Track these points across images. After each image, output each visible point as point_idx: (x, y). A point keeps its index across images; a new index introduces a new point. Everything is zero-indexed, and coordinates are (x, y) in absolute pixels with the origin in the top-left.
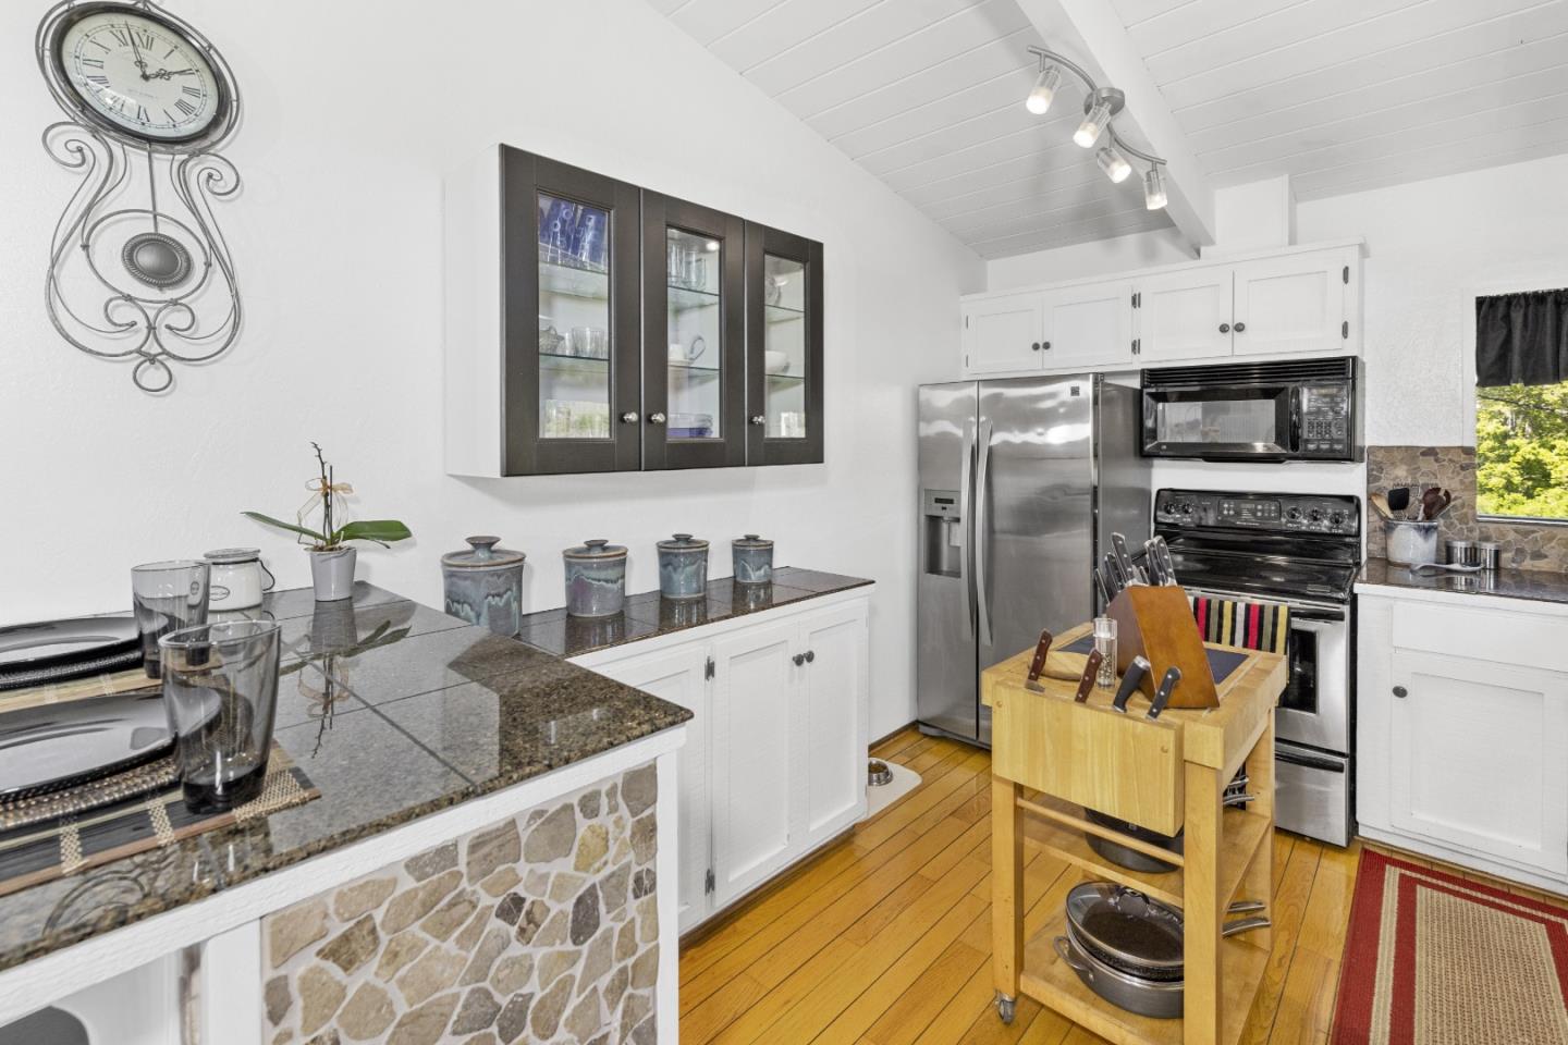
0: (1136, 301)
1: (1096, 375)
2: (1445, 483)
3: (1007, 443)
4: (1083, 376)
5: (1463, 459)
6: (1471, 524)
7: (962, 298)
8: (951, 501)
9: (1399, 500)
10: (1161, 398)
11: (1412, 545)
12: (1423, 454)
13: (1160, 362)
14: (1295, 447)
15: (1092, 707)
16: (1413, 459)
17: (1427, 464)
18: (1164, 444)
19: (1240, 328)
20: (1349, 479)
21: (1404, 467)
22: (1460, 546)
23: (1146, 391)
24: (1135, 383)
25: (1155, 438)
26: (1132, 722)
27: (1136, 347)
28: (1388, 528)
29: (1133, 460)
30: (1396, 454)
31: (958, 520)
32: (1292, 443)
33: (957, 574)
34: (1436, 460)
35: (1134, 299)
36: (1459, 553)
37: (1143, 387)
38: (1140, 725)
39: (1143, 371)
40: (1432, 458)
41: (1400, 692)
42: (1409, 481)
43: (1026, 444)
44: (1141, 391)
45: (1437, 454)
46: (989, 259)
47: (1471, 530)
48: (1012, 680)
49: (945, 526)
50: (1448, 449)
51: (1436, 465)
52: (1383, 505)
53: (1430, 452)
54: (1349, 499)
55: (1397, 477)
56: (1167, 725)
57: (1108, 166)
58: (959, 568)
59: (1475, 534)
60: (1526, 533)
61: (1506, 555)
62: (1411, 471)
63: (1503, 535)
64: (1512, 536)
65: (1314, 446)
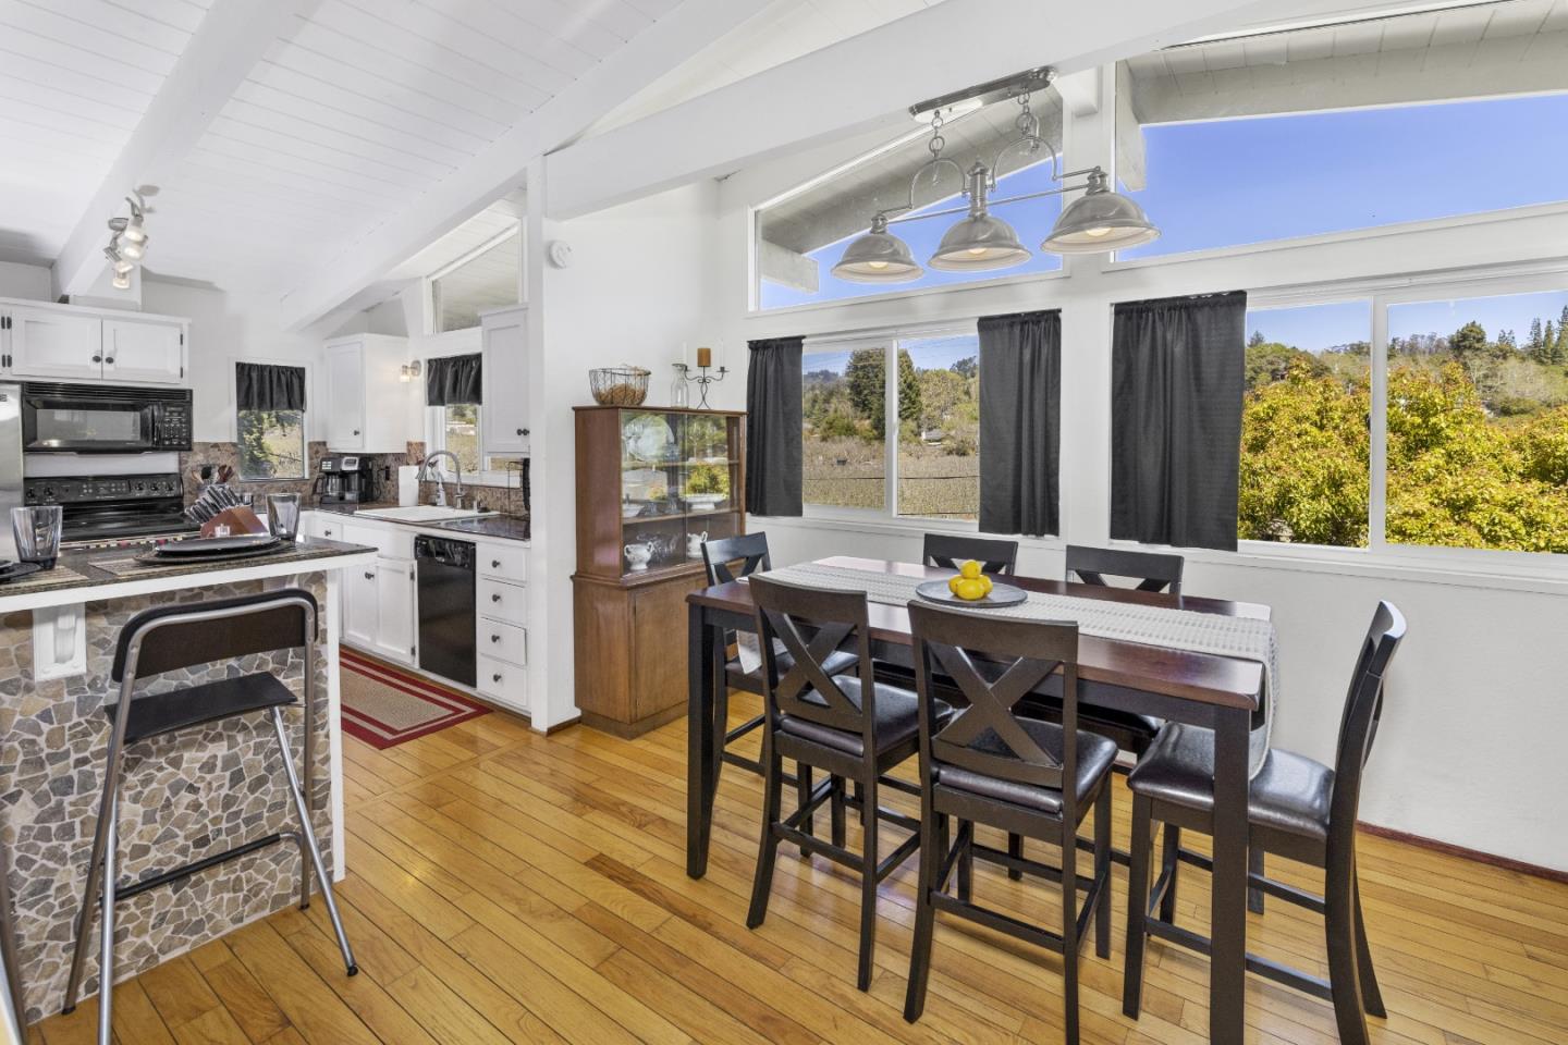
0: (5, 322)
2: (227, 462)
5: (233, 450)
6: (237, 484)
9: (206, 473)
12: (214, 447)
16: (208, 450)
17: (214, 453)
19: (109, 360)
20: (166, 463)
21: (202, 455)
25: (36, 438)
27: (6, 361)
28: (200, 489)
32: (155, 439)
34: (222, 450)
37: (23, 395)
39: (23, 382)
40: (218, 449)
42: (208, 462)
45: (221, 447)
50: (226, 443)
51: (221, 453)
52: (196, 476)
53: (216, 445)
55: (201, 460)
59: (239, 490)
60: (261, 486)
61: (255, 498)
62: (207, 457)
63: (252, 488)
64: (255, 488)
65: (167, 443)
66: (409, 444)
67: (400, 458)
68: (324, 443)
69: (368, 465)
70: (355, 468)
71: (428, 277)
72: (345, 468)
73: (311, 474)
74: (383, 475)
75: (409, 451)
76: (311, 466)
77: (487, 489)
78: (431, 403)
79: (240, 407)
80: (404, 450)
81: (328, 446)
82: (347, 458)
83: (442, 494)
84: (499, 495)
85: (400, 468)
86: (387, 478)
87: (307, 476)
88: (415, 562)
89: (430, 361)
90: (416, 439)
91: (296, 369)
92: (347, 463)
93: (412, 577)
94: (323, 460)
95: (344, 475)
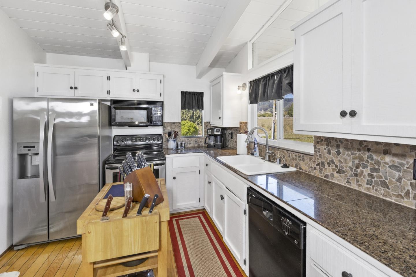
0: (108, 78)
1: (99, 100)
2: (177, 130)
3: (62, 122)
4: (95, 100)
5: (179, 125)
6: (181, 138)
7: (35, 64)
8: (34, 147)
9: (170, 134)
10: (116, 108)
11: (172, 144)
12: (173, 124)
13: (116, 98)
14: (151, 123)
15: (130, 218)
16: (171, 125)
17: (173, 126)
18: (117, 122)
19: (138, 91)
20: (158, 130)
21: (170, 127)
22: (179, 143)
23: (112, 106)
24: (109, 104)
25: (115, 121)
26: (145, 217)
27: (108, 92)
28: (168, 141)
29: (108, 127)
30: (168, 124)
31: (37, 154)
32: (150, 121)
33: (37, 176)
34: (175, 125)
35: (108, 77)
36: (179, 145)
37: (111, 105)
38: (148, 217)
39: (111, 100)
40: (174, 125)
41: (174, 178)
42: (170, 130)
43: (71, 122)
44: (111, 106)
45: (175, 124)
46: (48, 52)
47: (180, 140)
48: (94, 219)
49: (29, 158)
50: (177, 123)
51: (175, 126)
52: (167, 136)
53: (174, 123)
54: (160, 135)
55: (168, 129)
56: (156, 214)
57: (111, 30)
58: (39, 173)
59: (181, 141)
60: (188, 139)
61: (186, 144)
62: (171, 128)
63: (185, 140)
64: (186, 140)
65: (155, 122)
66: (241, 123)
67: (236, 130)
68: (210, 122)
69: (224, 132)
70: (219, 133)
71: (250, 41)
72: (216, 133)
73: (205, 135)
74: (230, 136)
75: (240, 126)
76: (205, 131)
77: (285, 151)
78: (251, 103)
79: (182, 109)
80: (238, 126)
81: (211, 124)
82: (216, 129)
83: (257, 150)
84: (294, 157)
85: (238, 134)
86: (232, 138)
87: (204, 136)
88: (247, 206)
89: (250, 82)
90: (244, 121)
91: (201, 93)
92: (217, 131)
93: (245, 213)
94: (208, 130)
95: (215, 136)
